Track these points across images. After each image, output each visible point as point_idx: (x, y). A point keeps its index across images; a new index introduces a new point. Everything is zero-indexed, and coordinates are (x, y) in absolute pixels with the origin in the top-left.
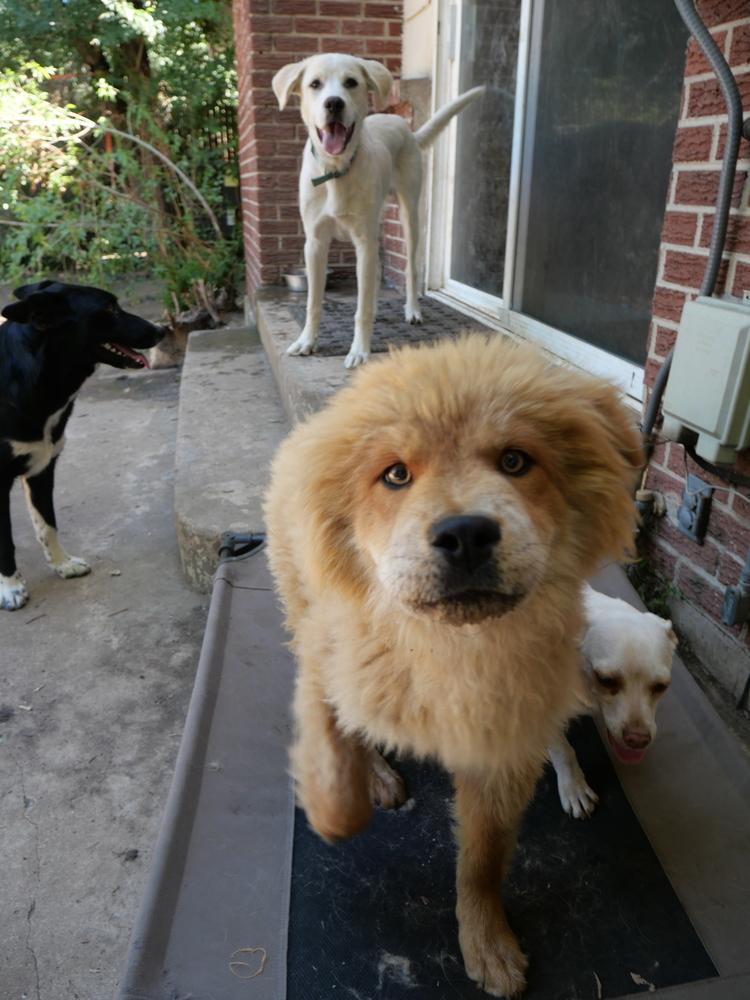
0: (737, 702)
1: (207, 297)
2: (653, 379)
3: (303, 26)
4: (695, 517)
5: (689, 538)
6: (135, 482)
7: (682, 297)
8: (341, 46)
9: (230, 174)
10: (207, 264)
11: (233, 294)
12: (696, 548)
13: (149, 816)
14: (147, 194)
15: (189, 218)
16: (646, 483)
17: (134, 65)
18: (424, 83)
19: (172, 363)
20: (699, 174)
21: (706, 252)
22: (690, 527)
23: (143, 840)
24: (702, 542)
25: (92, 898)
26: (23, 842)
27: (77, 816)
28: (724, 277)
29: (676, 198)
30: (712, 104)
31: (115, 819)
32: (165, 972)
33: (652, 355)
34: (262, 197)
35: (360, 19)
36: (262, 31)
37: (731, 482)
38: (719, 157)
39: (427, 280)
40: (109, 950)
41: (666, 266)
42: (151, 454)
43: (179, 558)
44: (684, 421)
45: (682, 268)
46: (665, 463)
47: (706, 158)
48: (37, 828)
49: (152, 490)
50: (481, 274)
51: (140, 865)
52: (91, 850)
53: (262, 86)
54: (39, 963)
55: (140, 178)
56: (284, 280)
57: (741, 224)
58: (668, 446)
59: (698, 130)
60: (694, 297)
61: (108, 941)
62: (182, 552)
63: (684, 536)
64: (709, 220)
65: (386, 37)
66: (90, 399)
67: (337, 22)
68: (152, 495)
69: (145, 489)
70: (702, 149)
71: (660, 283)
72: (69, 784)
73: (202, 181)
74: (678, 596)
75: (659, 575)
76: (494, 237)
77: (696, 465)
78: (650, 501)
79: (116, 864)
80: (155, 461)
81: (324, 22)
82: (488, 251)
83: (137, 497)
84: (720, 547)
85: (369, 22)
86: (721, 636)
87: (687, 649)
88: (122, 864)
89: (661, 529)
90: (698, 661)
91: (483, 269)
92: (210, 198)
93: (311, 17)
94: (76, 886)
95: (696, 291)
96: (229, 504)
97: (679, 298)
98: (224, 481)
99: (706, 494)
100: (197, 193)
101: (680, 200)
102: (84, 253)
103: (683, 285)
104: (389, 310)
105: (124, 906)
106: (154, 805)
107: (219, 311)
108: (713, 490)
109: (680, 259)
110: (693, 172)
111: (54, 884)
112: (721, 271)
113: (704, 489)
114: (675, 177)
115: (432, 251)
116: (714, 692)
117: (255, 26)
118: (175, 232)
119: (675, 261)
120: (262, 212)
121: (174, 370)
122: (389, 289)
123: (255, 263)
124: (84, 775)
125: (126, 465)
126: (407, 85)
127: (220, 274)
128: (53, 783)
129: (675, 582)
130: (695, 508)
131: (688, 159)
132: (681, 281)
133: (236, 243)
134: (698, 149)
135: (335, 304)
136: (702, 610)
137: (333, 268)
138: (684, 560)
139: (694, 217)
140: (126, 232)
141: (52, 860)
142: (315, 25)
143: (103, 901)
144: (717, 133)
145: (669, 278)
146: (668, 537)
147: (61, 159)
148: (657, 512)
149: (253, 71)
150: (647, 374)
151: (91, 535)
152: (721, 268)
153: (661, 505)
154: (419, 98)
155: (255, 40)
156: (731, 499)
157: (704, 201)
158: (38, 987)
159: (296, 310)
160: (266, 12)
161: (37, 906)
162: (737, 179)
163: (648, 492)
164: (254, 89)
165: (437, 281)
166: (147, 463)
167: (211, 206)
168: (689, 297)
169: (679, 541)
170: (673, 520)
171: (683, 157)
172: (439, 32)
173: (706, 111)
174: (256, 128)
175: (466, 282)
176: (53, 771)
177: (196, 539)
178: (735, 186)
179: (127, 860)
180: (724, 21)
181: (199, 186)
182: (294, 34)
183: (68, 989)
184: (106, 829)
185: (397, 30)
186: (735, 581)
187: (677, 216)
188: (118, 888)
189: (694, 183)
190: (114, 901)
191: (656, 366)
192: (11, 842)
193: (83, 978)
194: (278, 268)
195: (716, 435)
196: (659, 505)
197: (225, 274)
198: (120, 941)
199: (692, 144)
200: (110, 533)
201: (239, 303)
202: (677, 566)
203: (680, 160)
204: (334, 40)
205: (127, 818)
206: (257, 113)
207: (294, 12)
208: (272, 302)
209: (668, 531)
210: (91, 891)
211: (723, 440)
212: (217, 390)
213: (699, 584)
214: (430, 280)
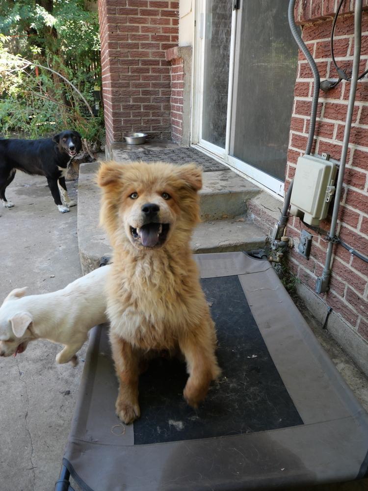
0: (323, 326)
1: (88, 147)
2: (288, 188)
3: (132, 21)
4: (305, 248)
5: (303, 257)
6: (58, 235)
7: (299, 154)
8: (150, 30)
9: (97, 85)
10: (87, 130)
11: (99, 144)
12: (306, 261)
13: (74, 377)
14: (57, 97)
15: (77, 108)
16: (286, 233)
17: (49, 32)
18: (189, 48)
19: (72, 179)
20: (304, 102)
21: (307, 135)
22: (303, 252)
23: (72, 387)
24: (308, 259)
25: (52, 410)
26: (20, 389)
27: (43, 378)
28: (315, 146)
29: (296, 112)
30: (309, 73)
31: (59, 379)
32: (87, 431)
33: (287, 178)
34: (113, 100)
35: (159, 17)
36: (113, 23)
37: (319, 233)
38: (312, 96)
39: (191, 140)
40: (60, 429)
41: (292, 140)
42: (65, 222)
43: (81, 269)
44: (299, 207)
45: (299, 142)
46: (293, 225)
47: (307, 96)
48: (26, 383)
49: (66, 239)
50: (216, 138)
51: (71, 396)
52: (50, 391)
53: (113, 49)
54: (31, 435)
55: (54, 88)
56: (124, 139)
57: (321, 125)
58: (294, 218)
59: (304, 84)
60: (303, 154)
61: (60, 426)
62: (82, 266)
63: (301, 256)
64: (308, 122)
65: (171, 26)
66: (34, 196)
67: (148, 18)
68: (67, 241)
69: (63, 238)
70: (305, 92)
71: (290, 147)
72: (39, 365)
73: (84, 89)
74: (299, 282)
75: (292, 273)
76: (221, 121)
77: (305, 226)
78: (287, 241)
79: (61, 396)
80: (67, 226)
81: (142, 18)
82: (219, 127)
83: (60, 242)
84: (315, 260)
85: (163, 19)
86: (316, 298)
87: (303, 304)
88: (64, 396)
89: (292, 253)
90: (308, 309)
91: (216, 135)
92: (88, 98)
93: (136, 16)
94: (44, 405)
95: (304, 152)
96: (103, 245)
97: (297, 154)
98: (100, 234)
99: (309, 238)
100: (81, 95)
101: (297, 112)
102: (28, 126)
103: (299, 149)
104: (173, 154)
105: (65, 412)
106: (75, 373)
107: (94, 153)
108: (312, 237)
109: (298, 138)
110: (302, 101)
111: (35, 405)
112: (313, 144)
113: (309, 236)
114: (295, 102)
115: (193, 126)
116: (314, 322)
117: (109, 20)
118: (71, 115)
119: (296, 139)
120: (114, 107)
121: (73, 182)
122: (173, 143)
123: (110, 130)
124: (44, 362)
125: (53, 227)
126: (181, 49)
127: (93, 135)
128: (31, 365)
129: (298, 276)
130: (305, 244)
131: (300, 95)
132: (299, 147)
133: (100, 118)
134: (304, 92)
135: (149, 151)
136: (309, 288)
137: (147, 133)
138: (301, 266)
139: (303, 120)
140: (48, 116)
141: (34, 396)
142: (138, 20)
143: (56, 411)
144: (311, 85)
145: (294, 145)
146: (294, 256)
147: (15, 80)
148: (290, 246)
149: (109, 41)
150: (285, 186)
151: (39, 260)
152: (313, 143)
153: (292, 243)
154: (187, 56)
155: (109, 27)
156: (319, 241)
157: (307, 114)
158: (32, 444)
159: (131, 154)
160: (115, 14)
161: (29, 413)
162: (319, 106)
163: (286, 237)
164: (109, 50)
165: (196, 140)
166: (63, 226)
167: (88, 102)
168: (301, 155)
169: (299, 258)
170: (297, 250)
171: (298, 95)
172: (195, 26)
173: (306, 76)
174: (110, 68)
175: (209, 141)
176: (31, 360)
177: (89, 260)
178: (318, 109)
179: (65, 394)
180: (313, 39)
181: (82, 92)
182: (128, 24)
183: (44, 444)
184: (55, 383)
185: (176, 22)
186: (321, 275)
187: (296, 119)
188: (63, 406)
189: (303, 106)
190: (61, 411)
191: (288, 183)
192: (15, 389)
193: (51, 440)
194: (122, 134)
195: (311, 213)
196: (291, 243)
197: (96, 135)
198: (65, 425)
199: (301, 89)
200: (49, 258)
201: (102, 148)
202: (299, 269)
203: (297, 96)
204: (147, 27)
205: (64, 378)
206: (111, 61)
207: (127, 14)
208: (119, 150)
209: (295, 254)
210: (51, 407)
211: (314, 216)
212: (95, 192)
213: (307, 276)
214: (192, 140)
